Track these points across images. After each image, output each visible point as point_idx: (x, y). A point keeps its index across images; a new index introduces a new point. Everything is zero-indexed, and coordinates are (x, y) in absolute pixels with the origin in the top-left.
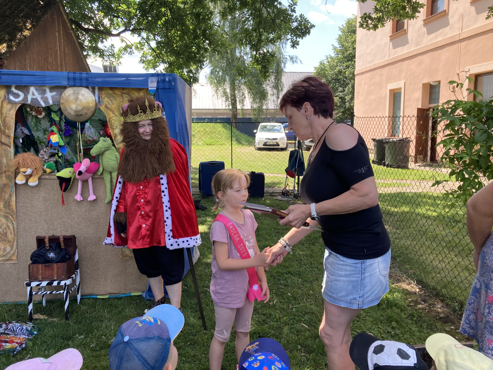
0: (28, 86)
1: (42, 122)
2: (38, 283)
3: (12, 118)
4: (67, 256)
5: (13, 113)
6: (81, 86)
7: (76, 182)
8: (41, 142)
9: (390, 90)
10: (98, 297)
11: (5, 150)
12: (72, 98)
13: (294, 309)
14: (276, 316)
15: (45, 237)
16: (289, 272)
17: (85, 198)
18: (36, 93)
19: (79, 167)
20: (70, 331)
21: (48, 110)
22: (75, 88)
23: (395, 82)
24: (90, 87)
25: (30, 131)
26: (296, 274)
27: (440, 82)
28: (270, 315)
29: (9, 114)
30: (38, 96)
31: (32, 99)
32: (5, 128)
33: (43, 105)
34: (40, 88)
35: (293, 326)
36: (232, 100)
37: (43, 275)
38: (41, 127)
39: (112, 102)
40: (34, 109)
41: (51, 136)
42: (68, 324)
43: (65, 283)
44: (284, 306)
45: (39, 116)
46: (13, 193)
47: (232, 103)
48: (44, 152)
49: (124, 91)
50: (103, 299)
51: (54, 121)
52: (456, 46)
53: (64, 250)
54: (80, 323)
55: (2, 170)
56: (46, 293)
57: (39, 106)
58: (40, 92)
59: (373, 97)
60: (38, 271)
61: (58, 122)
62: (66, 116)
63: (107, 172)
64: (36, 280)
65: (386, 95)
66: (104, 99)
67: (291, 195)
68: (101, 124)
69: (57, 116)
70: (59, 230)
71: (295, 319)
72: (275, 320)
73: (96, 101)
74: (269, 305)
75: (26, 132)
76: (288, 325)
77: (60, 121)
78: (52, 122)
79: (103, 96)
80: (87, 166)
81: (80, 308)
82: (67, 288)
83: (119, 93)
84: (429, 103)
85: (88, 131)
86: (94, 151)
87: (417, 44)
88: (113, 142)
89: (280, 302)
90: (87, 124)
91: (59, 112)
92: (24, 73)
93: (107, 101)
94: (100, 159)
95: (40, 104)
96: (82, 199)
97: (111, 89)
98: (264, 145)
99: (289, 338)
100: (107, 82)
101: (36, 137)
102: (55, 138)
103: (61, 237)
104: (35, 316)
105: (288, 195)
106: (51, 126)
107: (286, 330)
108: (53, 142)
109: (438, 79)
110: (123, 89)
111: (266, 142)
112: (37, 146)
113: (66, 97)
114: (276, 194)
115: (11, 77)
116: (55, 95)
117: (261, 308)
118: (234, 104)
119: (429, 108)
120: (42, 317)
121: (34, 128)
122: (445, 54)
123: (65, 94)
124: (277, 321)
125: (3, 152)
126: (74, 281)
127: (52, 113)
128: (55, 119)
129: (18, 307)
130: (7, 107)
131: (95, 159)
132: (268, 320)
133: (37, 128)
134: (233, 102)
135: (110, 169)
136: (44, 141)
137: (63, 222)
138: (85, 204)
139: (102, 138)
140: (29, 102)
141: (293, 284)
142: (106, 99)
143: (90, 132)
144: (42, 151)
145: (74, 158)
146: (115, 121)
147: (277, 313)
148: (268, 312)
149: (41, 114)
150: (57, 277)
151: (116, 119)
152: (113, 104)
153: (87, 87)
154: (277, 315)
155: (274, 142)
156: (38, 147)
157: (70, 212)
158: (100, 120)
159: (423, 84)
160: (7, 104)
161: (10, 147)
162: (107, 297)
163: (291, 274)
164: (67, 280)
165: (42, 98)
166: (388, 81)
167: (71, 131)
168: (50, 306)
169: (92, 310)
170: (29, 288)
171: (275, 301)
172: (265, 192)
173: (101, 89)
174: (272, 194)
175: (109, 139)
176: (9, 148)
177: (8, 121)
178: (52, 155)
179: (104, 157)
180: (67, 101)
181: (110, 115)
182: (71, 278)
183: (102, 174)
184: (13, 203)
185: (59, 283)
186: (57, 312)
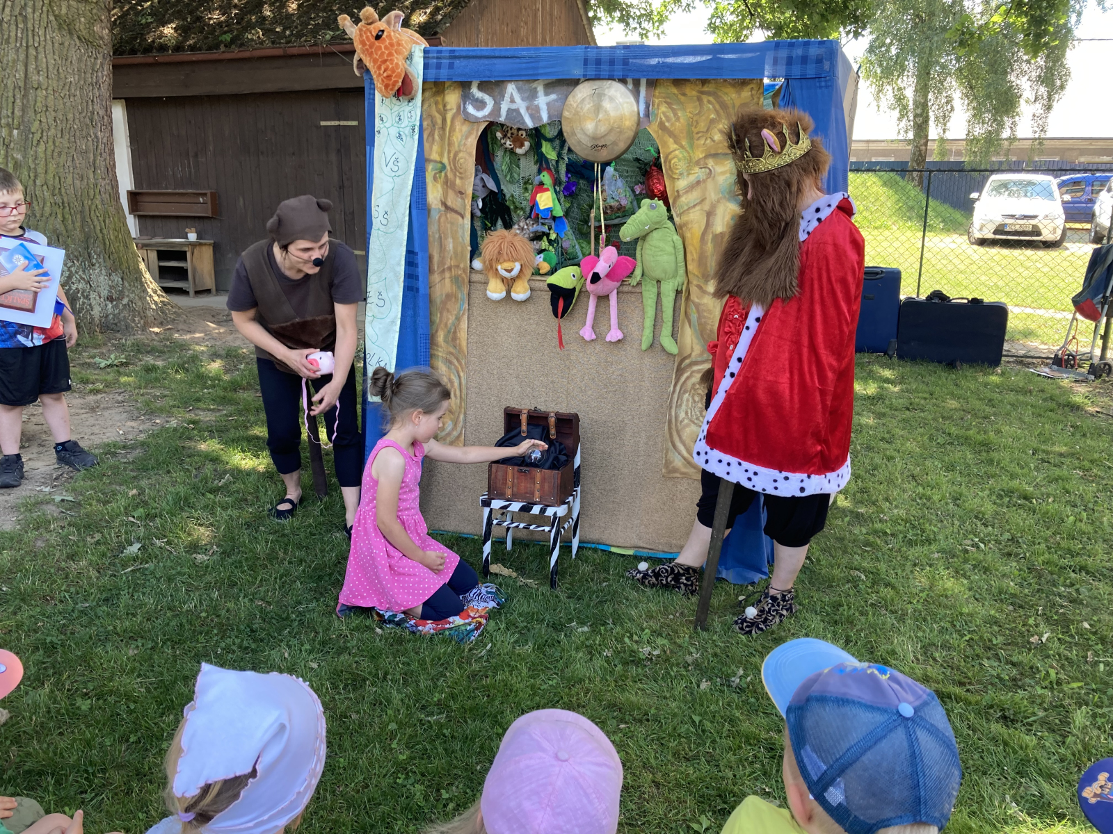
0: (503, 81)
1: (523, 162)
2: (501, 503)
3: (470, 154)
4: (563, 458)
5: (472, 142)
6: (611, 78)
7: (583, 299)
8: (516, 208)
10: (613, 550)
11: (452, 224)
12: (588, 106)
13: (1102, 666)
14: (1048, 674)
15: (520, 411)
16: (1082, 568)
17: (599, 337)
18: (517, 98)
19: (594, 265)
20: (560, 612)
21: (537, 135)
22: (597, 84)
24: (630, 81)
25: (497, 182)
26: (1104, 575)
28: (1031, 668)
29: (465, 144)
30: (521, 105)
31: (509, 111)
32: (455, 175)
33: (530, 124)
34: (527, 86)
35: (1100, 711)
36: (916, 116)
37: (515, 489)
38: (519, 175)
39: (675, 114)
40: (509, 135)
41: (539, 195)
42: (557, 597)
43: (555, 513)
44: (1071, 651)
45: (519, 151)
46: (463, 314)
47: (915, 123)
48: (522, 229)
49: (706, 89)
50: (623, 556)
51: (547, 160)
53: (557, 444)
54: (579, 599)
55: (445, 264)
56: (517, 527)
57: (522, 127)
58: (526, 95)
60: (506, 480)
61: (554, 163)
62: (573, 148)
63: (652, 279)
64: (501, 496)
66: (658, 108)
67: (1080, 366)
68: (640, 168)
69: (554, 148)
70: (543, 399)
71: (1105, 693)
72: (1047, 683)
73: (639, 114)
74: (1029, 642)
75: (491, 185)
76: (1087, 705)
77: (557, 162)
78: (542, 162)
79: (657, 101)
80: (610, 263)
81: (577, 566)
82: (557, 521)
83: (694, 93)
85: (610, 185)
86: (627, 232)
88: (669, 210)
89: (1059, 639)
90: (610, 170)
91: (557, 142)
92: (497, 54)
93: (664, 113)
94: (638, 248)
95: (524, 123)
96: (594, 337)
97: (678, 82)
98: (995, 232)
99: (1091, 739)
100: (668, 67)
101: (507, 198)
102: (546, 200)
103: (552, 415)
104: (494, 568)
105: (1072, 366)
106: (539, 172)
107: (1080, 717)
108: (542, 207)
110: (704, 82)
111: (1004, 225)
112: (510, 215)
113: (575, 105)
114: (1034, 361)
115: (472, 61)
116: (554, 100)
117: (1004, 647)
118: (921, 127)
120: (506, 572)
121: (506, 176)
123: (574, 97)
124: (1052, 689)
125: (449, 226)
126: (570, 510)
127: (544, 143)
128: (548, 156)
129: (462, 544)
130: (461, 130)
131: (628, 250)
132: (1027, 680)
133: (512, 176)
134: (920, 120)
135: (658, 274)
136: (523, 205)
137: (552, 382)
138: (598, 347)
139: (646, 202)
140: (502, 119)
141: (1095, 602)
142: (663, 108)
143: (613, 188)
144: (516, 227)
145: (577, 247)
146: (679, 160)
147: (1052, 667)
148: (1025, 661)
149: (522, 145)
150: (540, 498)
151: (681, 156)
152: (678, 119)
153: (623, 81)
154: (1052, 672)
155: (1027, 225)
156: (511, 219)
157: (567, 362)
158: (637, 160)
160: (463, 124)
161: (463, 218)
162: (631, 552)
163: (1087, 573)
164: (559, 506)
165: (528, 108)
167: (575, 184)
168: (520, 552)
169: (602, 577)
170: (487, 510)
171: (1046, 636)
172: (1004, 353)
173: (652, 84)
174: (1023, 361)
175: (661, 202)
176: (460, 218)
177: (462, 161)
178: (537, 237)
179: (646, 245)
180: (577, 113)
181: (668, 147)
182: (564, 503)
183: (639, 284)
184: (463, 335)
185: (543, 511)
186: (534, 566)
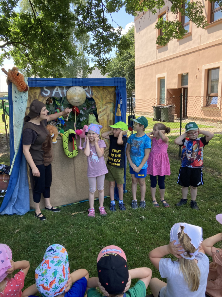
1: (50, 107)
6: (79, 86)
9: (158, 78)
12: (74, 93)
18: (59, 89)
22: (76, 87)
23: (161, 73)
27: (188, 74)
31: (56, 93)
38: (50, 110)
39: (98, 94)
52: (197, 53)
59: (147, 82)
65: (155, 81)
69: (59, 103)
78: (56, 106)
83: (102, 89)
84: (182, 85)
87: (174, 52)
91: (60, 101)
93: (96, 94)
97: (98, 87)
100: (92, 83)
109: (187, 72)
110: (104, 86)
113: (70, 92)
115: (42, 81)
119: (182, 88)
122: (190, 58)
123: (70, 90)
127: (56, 101)
128: (58, 105)
140: (53, 96)
142: (95, 92)
151: (100, 103)
159: (179, 75)
160: (41, 98)
166: (157, 73)
173: (92, 87)
180: (71, 94)
181: (97, 101)
